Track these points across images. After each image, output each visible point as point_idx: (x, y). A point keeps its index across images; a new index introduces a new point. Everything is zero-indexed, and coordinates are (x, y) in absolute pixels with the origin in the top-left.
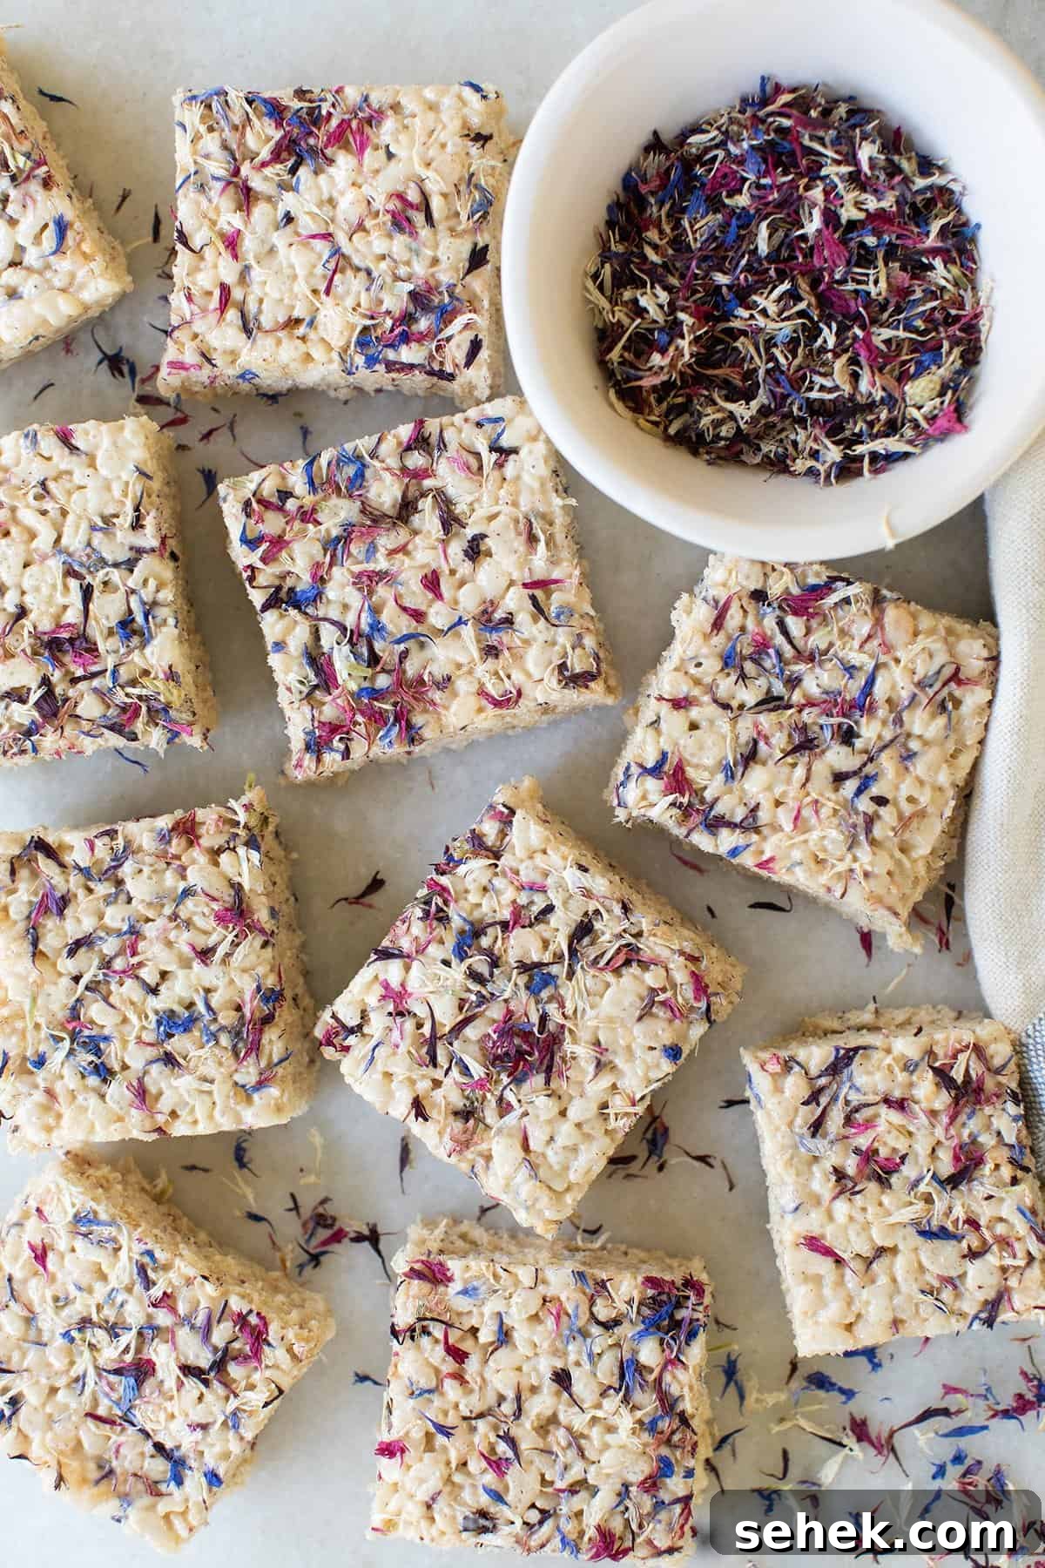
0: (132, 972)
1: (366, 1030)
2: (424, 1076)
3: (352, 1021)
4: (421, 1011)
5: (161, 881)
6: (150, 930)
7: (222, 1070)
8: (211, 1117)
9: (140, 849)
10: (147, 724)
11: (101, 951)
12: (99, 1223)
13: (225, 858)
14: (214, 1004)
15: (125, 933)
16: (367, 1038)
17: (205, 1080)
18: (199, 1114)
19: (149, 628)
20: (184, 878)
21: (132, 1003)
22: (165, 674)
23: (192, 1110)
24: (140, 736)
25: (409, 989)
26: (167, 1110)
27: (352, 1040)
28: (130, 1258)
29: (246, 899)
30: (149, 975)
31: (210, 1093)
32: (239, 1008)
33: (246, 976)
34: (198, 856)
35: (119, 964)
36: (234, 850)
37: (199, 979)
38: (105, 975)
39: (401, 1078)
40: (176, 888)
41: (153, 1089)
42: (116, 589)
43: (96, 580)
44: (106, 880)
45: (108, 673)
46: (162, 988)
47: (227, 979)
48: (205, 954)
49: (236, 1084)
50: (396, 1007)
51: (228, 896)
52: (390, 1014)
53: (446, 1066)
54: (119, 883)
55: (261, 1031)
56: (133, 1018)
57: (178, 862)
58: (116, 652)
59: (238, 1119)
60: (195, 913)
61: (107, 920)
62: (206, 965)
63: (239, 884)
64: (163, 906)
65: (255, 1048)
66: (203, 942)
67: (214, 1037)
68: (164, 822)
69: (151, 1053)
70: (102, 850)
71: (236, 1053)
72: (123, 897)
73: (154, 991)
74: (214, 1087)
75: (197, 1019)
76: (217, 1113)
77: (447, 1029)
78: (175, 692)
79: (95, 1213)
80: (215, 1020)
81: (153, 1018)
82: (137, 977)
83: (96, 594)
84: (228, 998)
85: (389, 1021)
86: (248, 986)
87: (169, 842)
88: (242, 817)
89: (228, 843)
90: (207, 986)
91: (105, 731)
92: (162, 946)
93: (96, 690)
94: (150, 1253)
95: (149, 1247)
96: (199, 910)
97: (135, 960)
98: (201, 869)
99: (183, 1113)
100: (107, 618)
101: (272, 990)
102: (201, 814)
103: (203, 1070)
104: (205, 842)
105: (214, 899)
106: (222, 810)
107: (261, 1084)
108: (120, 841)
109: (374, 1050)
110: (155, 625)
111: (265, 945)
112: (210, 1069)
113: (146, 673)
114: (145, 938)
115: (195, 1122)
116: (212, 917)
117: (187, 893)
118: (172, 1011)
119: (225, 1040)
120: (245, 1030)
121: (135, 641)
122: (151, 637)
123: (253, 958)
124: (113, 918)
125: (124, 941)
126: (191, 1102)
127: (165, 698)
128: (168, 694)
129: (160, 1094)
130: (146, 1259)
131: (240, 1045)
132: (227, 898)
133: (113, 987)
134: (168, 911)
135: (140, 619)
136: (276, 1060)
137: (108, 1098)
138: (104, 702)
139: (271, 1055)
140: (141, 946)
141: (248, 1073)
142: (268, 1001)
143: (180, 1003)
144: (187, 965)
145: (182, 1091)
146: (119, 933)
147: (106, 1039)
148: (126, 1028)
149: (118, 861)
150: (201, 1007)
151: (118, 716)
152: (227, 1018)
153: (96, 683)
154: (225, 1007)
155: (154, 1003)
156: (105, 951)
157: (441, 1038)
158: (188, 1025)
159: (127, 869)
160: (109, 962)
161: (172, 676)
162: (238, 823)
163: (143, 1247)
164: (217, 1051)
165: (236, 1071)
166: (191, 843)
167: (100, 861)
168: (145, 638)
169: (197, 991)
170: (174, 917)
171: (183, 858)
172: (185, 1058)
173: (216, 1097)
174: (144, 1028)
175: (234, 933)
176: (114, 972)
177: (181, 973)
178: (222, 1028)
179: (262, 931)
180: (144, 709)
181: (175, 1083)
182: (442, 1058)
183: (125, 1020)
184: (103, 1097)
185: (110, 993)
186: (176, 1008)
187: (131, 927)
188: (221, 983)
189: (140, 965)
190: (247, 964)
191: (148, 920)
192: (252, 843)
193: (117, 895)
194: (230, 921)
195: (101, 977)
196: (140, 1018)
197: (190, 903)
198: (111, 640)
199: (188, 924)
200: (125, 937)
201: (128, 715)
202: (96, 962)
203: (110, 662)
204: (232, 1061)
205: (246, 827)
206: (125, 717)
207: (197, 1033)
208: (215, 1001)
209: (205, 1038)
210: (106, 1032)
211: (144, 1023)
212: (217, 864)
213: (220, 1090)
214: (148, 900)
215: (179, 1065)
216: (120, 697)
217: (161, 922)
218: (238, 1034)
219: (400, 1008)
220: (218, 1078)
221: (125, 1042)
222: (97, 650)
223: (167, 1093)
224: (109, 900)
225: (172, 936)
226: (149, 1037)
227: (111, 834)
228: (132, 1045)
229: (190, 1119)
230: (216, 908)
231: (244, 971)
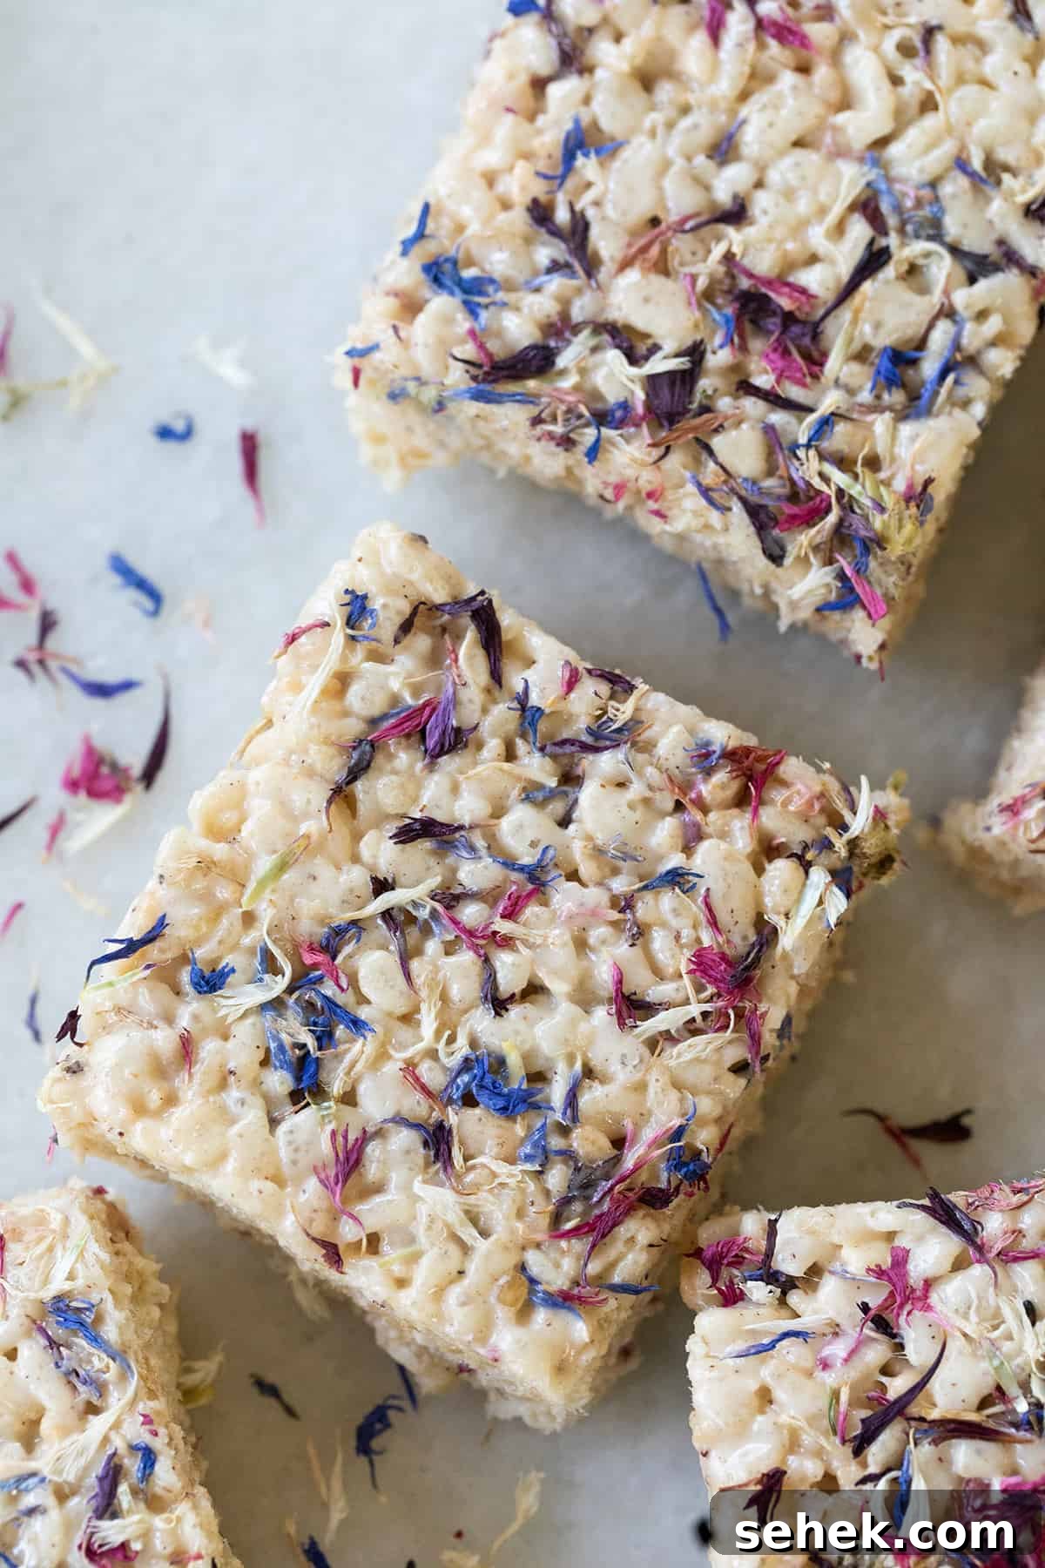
0: (487, 943)
1: (794, 1298)
2: (819, 1453)
3: (788, 1263)
4: (918, 1348)
5: (644, 827)
6: (565, 896)
7: (520, 1226)
8: (439, 1293)
9: (648, 747)
10: (816, 548)
11: (454, 871)
12: (95, 1340)
13: (781, 869)
14: (585, 1101)
15: (522, 869)
16: (784, 1312)
17: (473, 1218)
18: (424, 1274)
19: (936, 393)
20: (688, 849)
21: (444, 998)
22: (910, 487)
23: (414, 1258)
24: (788, 561)
25: (934, 1298)
26: (372, 1223)
27: (758, 1291)
28: (106, 1440)
29: (765, 965)
30: (510, 970)
31: (465, 1249)
32: (619, 1143)
33: (674, 1095)
34: (740, 832)
35: (471, 913)
36: (806, 866)
37: (591, 1040)
38: (434, 912)
39: (784, 1419)
40: (660, 858)
41: (372, 1171)
42: (924, 290)
43: (905, 251)
44: (554, 757)
45: (812, 418)
46: (515, 1012)
47: (638, 1076)
48: (631, 1007)
49: (523, 1268)
50: (887, 1305)
51: (740, 937)
52: (865, 1308)
53: (873, 1469)
54: (570, 779)
55: (629, 1211)
56: (428, 1023)
57: (699, 816)
58: (851, 392)
59: (484, 1332)
60: (664, 925)
61: (506, 825)
62: (621, 1024)
63: (775, 931)
64: (615, 872)
65: (598, 1230)
66: (642, 983)
67: (544, 1157)
68: (721, 734)
69: (416, 1105)
70: (586, 700)
71: (557, 1218)
72: (558, 807)
73: (499, 1005)
74: (482, 1245)
75: (536, 1107)
76: (455, 1293)
77: (934, 1415)
78: (909, 527)
79: (99, 1319)
80: (564, 1131)
81: (462, 1048)
82: (487, 960)
83: (889, 272)
84: (616, 1108)
85: (850, 1318)
86: (664, 1113)
87: (709, 772)
88: (859, 824)
89: (806, 847)
90: (596, 1063)
91: (737, 507)
92: (567, 937)
93: (769, 431)
94: (149, 1457)
95: (158, 1444)
96: (675, 923)
97: (503, 927)
98: (729, 857)
99: (391, 1253)
100: (877, 326)
101: (697, 1154)
102: (792, 767)
103: (486, 1203)
104: (770, 818)
105: (713, 923)
106: (834, 786)
107: (565, 1300)
108: (624, 711)
109: (786, 1335)
110: (950, 394)
111: (740, 1068)
112: (497, 1211)
113: (873, 463)
114: (545, 904)
115: (401, 1283)
116: (688, 953)
117: (676, 878)
118: (502, 1062)
119: (557, 1177)
120: (606, 1185)
121: (896, 397)
122: (928, 412)
123: (704, 1075)
124: (520, 827)
125: (506, 880)
126: (423, 1239)
127: (886, 525)
128: (894, 523)
129: (378, 1188)
130: (133, 1465)
131: (577, 1207)
132: (737, 940)
133: (432, 947)
134: (620, 885)
135: (929, 367)
136: (617, 1279)
137: (282, 1129)
138: (770, 455)
139: (612, 1266)
140: (531, 911)
141: (557, 1266)
142: (678, 1167)
143: (527, 1057)
144: (584, 999)
145: (423, 1210)
146: (509, 863)
147: (357, 1025)
148: (404, 1033)
149: (601, 738)
150: (557, 1093)
151: (779, 498)
152: (588, 1142)
153: (778, 418)
154: (600, 1124)
155: (482, 1022)
156: (462, 875)
157: (909, 1419)
158: (512, 1105)
159: (607, 763)
160: (457, 898)
161: (918, 496)
162: (845, 828)
163: (145, 1438)
164: (531, 1186)
165: (538, 1246)
166: (740, 800)
167: (569, 719)
168: (916, 405)
169: (571, 1059)
170: (625, 904)
171: (712, 816)
172: (466, 1159)
173: (473, 1267)
174: (433, 1054)
175: (707, 1007)
176: (455, 922)
177: (565, 1009)
178: (568, 1155)
179: (755, 1040)
180: (832, 518)
181: (418, 1187)
182: (878, 1453)
183: (409, 1018)
184: (274, 1122)
185: (419, 951)
186: (514, 1061)
187: (540, 866)
188: (622, 1075)
189: (506, 942)
190: (690, 1076)
191: (573, 876)
192: (842, 878)
193: (551, 795)
194: (715, 981)
195: (423, 914)
196: (438, 1034)
197: (668, 900)
198: (855, 367)
199: (640, 934)
200: (515, 876)
201: (795, 510)
202: (434, 882)
203: (830, 401)
204: (545, 1222)
205: (853, 844)
206: (789, 509)
207: (519, 1129)
208: (591, 1098)
209: (528, 1150)
210: (364, 1013)
211: (441, 1046)
212: (759, 870)
213: (487, 1257)
214: (600, 839)
215: (448, 1162)
216: (809, 469)
217: (595, 896)
218: (588, 1186)
219: (889, 1316)
220: (500, 1233)
221: (382, 1056)
222: (822, 365)
223: (392, 1195)
224: (533, 794)
225: (598, 933)
226: (432, 1075)
227: (620, 685)
228: (392, 1068)
229: (398, 1270)
230: (706, 942)
231: (677, 1085)
